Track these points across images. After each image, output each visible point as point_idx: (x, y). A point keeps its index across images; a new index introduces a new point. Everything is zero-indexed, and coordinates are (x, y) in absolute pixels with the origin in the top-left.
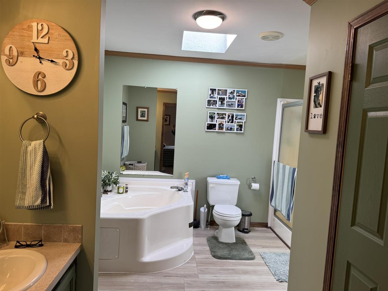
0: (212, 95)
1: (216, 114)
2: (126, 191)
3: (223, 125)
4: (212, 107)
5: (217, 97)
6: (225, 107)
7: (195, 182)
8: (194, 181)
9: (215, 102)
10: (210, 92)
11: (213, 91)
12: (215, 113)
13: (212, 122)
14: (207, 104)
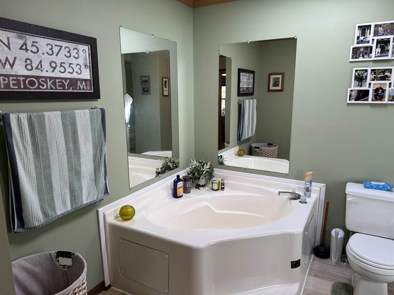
0: (361, 38)
1: (369, 72)
2: (223, 189)
3: (384, 91)
4: (361, 59)
5: (373, 40)
6: (389, 58)
7: (325, 187)
8: (323, 186)
9: (369, 50)
10: (358, 33)
11: (364, 29)
12: (366, 71)
13: (361, 87)
14: (351, 54)
